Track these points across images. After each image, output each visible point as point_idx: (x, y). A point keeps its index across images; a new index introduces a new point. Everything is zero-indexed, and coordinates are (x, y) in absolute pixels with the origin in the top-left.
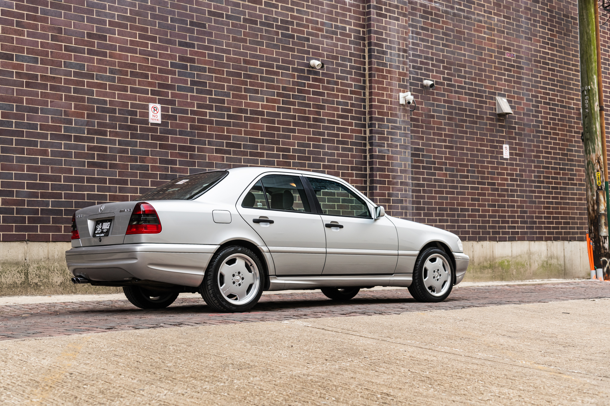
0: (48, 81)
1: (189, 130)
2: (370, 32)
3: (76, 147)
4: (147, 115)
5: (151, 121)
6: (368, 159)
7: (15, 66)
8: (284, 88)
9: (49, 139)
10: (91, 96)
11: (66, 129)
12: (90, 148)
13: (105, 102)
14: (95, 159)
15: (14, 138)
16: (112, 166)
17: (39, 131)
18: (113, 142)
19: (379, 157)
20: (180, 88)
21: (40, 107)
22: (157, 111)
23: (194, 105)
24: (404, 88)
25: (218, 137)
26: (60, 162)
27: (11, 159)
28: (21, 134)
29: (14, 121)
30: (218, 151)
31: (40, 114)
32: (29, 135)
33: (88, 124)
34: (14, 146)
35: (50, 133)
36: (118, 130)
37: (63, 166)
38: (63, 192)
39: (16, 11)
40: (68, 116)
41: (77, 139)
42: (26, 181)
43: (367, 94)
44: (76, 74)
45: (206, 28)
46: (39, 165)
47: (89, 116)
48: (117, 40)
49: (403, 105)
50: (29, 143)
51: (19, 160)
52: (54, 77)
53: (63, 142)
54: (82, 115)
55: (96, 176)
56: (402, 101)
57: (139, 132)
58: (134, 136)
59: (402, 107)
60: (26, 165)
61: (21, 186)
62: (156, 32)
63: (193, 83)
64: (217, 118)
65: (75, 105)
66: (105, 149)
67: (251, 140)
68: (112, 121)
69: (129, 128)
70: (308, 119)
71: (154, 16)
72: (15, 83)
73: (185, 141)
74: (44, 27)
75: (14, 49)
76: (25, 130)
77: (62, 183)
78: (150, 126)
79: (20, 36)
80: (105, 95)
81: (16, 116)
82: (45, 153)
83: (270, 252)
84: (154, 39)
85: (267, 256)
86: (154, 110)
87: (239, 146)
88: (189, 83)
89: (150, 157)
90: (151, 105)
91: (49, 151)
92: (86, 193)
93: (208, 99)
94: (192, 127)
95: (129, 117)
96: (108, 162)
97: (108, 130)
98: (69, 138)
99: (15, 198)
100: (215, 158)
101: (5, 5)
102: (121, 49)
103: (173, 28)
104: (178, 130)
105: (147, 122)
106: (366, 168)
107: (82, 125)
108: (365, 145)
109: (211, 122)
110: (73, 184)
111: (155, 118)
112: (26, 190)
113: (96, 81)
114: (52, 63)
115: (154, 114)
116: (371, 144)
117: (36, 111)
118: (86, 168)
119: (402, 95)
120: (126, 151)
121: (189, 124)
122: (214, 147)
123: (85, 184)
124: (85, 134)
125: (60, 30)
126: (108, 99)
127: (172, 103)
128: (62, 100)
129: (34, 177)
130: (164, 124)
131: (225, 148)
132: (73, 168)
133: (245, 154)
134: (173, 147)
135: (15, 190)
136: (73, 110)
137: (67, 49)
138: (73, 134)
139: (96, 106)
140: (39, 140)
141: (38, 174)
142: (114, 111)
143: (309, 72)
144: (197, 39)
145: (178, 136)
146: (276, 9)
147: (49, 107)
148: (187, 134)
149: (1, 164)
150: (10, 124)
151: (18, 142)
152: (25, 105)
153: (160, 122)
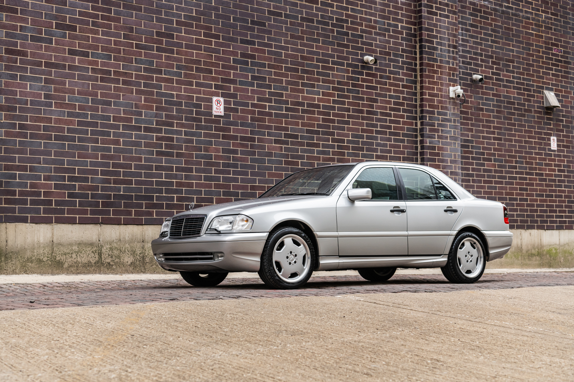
0: (120, 76)
1: (250, 122)
2: (421, 29)
3: (145, 137)
4: (211, 107)
5: (214, 113)
6: (419, 150)
7: (90, 63)
8: (339, 83)
9: (121, 130)
10: (160, 90)
11: (137, 121)
12: (158, 139)
13: (172, 96)
14: (163, 149)
15: (89, 129)
16: (179, 155)
17: (112, 122)
18: (179, 133)
19: (429, 148)
20: (241, 83)
21: (113, 100)
22: (220, 104)
23: (255, 98)
24: (454, 82)
25: (277, 128)
26: (131, 151)
27: (86, 148)
28: (96, 125)
29: (89, 113)
30: (276, 142)
31: (113, 107)
32: (103, 125)
33: (156, 116)
34: (89, 136)
35: (122, 124)
36: (184, 122)
37: (134, 155)
38: (134, 179)
39: (92, 12)
40: (139, 109)
41: (147, 129)
42: (100, 169)
43: (418, 88)
44: (146, 70)
45: (265, 27)
46: (112, 153)
47: (157, 109)
48: (183, 38)
49: (453, 98)
50: (103, 133)
51: (94, 149)
52: (126, 73)
53: (134, 133)
54: (151, 108)
55: (164, 164)
56: (452, 95)
57: (203, 124)
58: (198, 127)
59: (452, 100)
60: (100, 153)
61: (96, 172)
62: (220, 30)
63: (254, 78)
64: (276, 111)
65: (145, 98)
66: (172, 139)
67: (308, 131)
68: (179, 113)
69: (194, 119)
70: (362, 112)
71: (217, 16)
72: (90, 78)
73: (246, 132)
74: (117, 27)
75: (90, 47)
76: (99, 121)
77: (133, 170)
78: (213, 118)
79: (95, 34)
80: (173, 88)
81: (91, 109)
82: (117, 142)
84: (217, 37)
86: (218, 103)
87: (296, 137)
88: (250, 78)
89: (214, 146)
90: (215, 99)
91: (121, 140)
92: (154, 179)
93: (267, 93)
94: (252, 119)
95: (195, 109)
96: (175, 151)
97: (175, 121)
98: (139, 129)
99: (90, 184)
100: (274, 148)
101: (82, 6)
102: (188, 46)
103: (234, 26)
104: (239, 121)
105: (211, 114)
106: (418, 158)
107: (151, 117)
108: (416, 136)
109: (270, 114)
110: (143, 171)
111: (218, 110)
112: (100, 176)
113: (164, 76)
114: (124, 60)
115: (217, 107)
116: (422, 136)
117: (109, 103)
118: (155, 156)
119: (451, 89)
120: (191, 141)
121: (250, 116)
122: (273, 138)
123: (154, 171)
124: (153, 125)
125: (131, 30)
126: (175, 93)
127: (234, 96)
128: (133, 94)
129: (107, 165)
130: (226, 116)
131: (283, 139)
132: (143, 156)
133: (302, 144)
134: (235, 138)
135: (90, 176)
136: (143, 103)
137: (137, 46)
138: (143, 125)
139: (164, 99)
140: (112, 131)
141: (111, 162)
142: (180, 104)
143: (363, 67)
144: (258, 37)
145: (240, 128)
146: (332, 8)
147: (121, 100)
148: (248, 125)
149: (78, 153)
150: (86, 116)
151: (93, 133)
152: (99, 98)
153: (222, 114)
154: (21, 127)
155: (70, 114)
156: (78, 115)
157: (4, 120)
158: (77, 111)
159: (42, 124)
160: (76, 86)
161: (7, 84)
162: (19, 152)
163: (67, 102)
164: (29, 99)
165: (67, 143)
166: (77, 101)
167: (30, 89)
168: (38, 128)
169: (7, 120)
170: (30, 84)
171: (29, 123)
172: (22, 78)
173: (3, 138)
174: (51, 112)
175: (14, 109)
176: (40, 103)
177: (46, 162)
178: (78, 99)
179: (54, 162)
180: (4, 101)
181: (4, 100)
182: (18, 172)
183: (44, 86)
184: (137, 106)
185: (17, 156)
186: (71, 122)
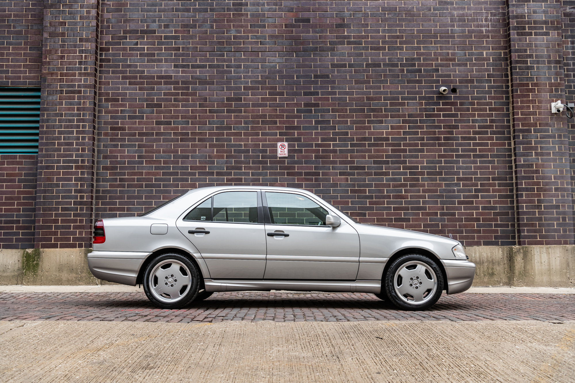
0: (196, 135)
1: (314, 159)
2: (510, 52)
3: (217, 180)
4: (276, 151)
5: (279, 156)
6: (514, 169)
7: (172, 129)
8: (410, 116)
9: (197, 176)
10: (230, 142)
11: (210, 168)
12: (228, 180)
13: (241, 145)
15: (172, 177)
17: (189, 171)
18: (247, 174)
19: (523, 166)
20: (305, 128)
21: (190, 154)
22: (285, 147)
23: (319, 139)
24: (558, 98)
25: (341, 162)
27: (169, 192)
28: (177, 174)
29: (172, 165)
30: (341, 174)
31: (190, 159)
32: (182, 174)
34: (172, 182)
35: (198, 172)
36: (251, 165)
39: (174, 91)
40: (212, 159)
41: (218, 174)
43: (511, 108)
44: (217, 128)
45: (329, 78)
47: (227, 157)
48: (250, 100)
49: (556, 113)
50: (182, 180)
51: (175, 192)
52: (201, 132)
53: (207, 177)
54: (222, 157)
56: (554, 111)
57: (269, 165)
58: (264, 168)
59: (555, 116)
62: (284, 88)
63: (317, 122)
64: (341, 147)
65: (217, 150)
66: (241, 180)
67: (375, 162)
68: (246, 159)
69: (260, 162)
70: (439, 139)
71: (281, 77)
72: (172, 140)
73: (311, 168)
74: (194, 99)
75: (172, 117)
76: (179, 171)
78: (278, 159)
79: (176, 108)
80: (241, 140)
81: (173, 162)
82: (194, 186)
83: (203, 258)
84: (282, 94)
85: (200, 262)
86: (282, 147)
87: (363, 168)
88: (314, 123)
89: (279, 182)
90: (279, 144)
91: (197, 184)
93: (331, 133)
94: (316, 157)
95: (261, 154)
97: (243, 165)
98: (212, 174)
100: (339, 180)
101: (166, 88)
102: (254, 105)
103: (298, 83)
104: (304, 160)
105: (276, 157)
106: (513, 177)
107: (222, 164)
108: (510, 156)
109: (335, 151)
111: (283, 153)
113: (233, 131)
114: (200, 123)
115: (282, 150)
116: (515, 155)
117: (187, 157)
119: (553, 104)
120: (258, 180)
121: (314, 154)
122: (338, 171)
124: (224, 170)
125: (205, 100)
126: (243, 143)
127: (299, 140)
128: (207, 148)
130: (289, 157)
133: (370, 174)
134: (300, 174)
136: (215, 154)
137: (210, 111)
138: (215, 171)
139: (233, 149)
140: (190, 177)
143: (439, 98)
144: (321, 88)
145: (304, 165)
146: (401, 50)
147: (197, 154)
148: (312, 163)
149: (163, 195)
150: (169, 168)
151: (174, 180)
152: (179, 154)
153: (287, 155)
154: (121, 180)
155: (156, 168)
156: (163, 168)
157: (109, 176)
158: (162, 165)
159: (136, 177)
160: (161, 147)
161: (111, 152)
162: (119, 198)
163: (154, 159)
164: (126, 160)
165: (154, 189)
166: (162, 158)
167: (128, 153)
168: (133, 180)
169: (111, 176)
170: (127, 150)
171: (126, 177)
172: (122, 146)
173: (108, 189)
174: (143, 168)
175: (116, 168)
176: (135, 162)
177: (138, 203)
178: (163, 156)
179: (144, 203)
180: (109, 164)
181: (109, 162)
182: (118, 212)
183: (138, 150)
184: (210, 157)
185: (118, 201)
186: (158, 174)
